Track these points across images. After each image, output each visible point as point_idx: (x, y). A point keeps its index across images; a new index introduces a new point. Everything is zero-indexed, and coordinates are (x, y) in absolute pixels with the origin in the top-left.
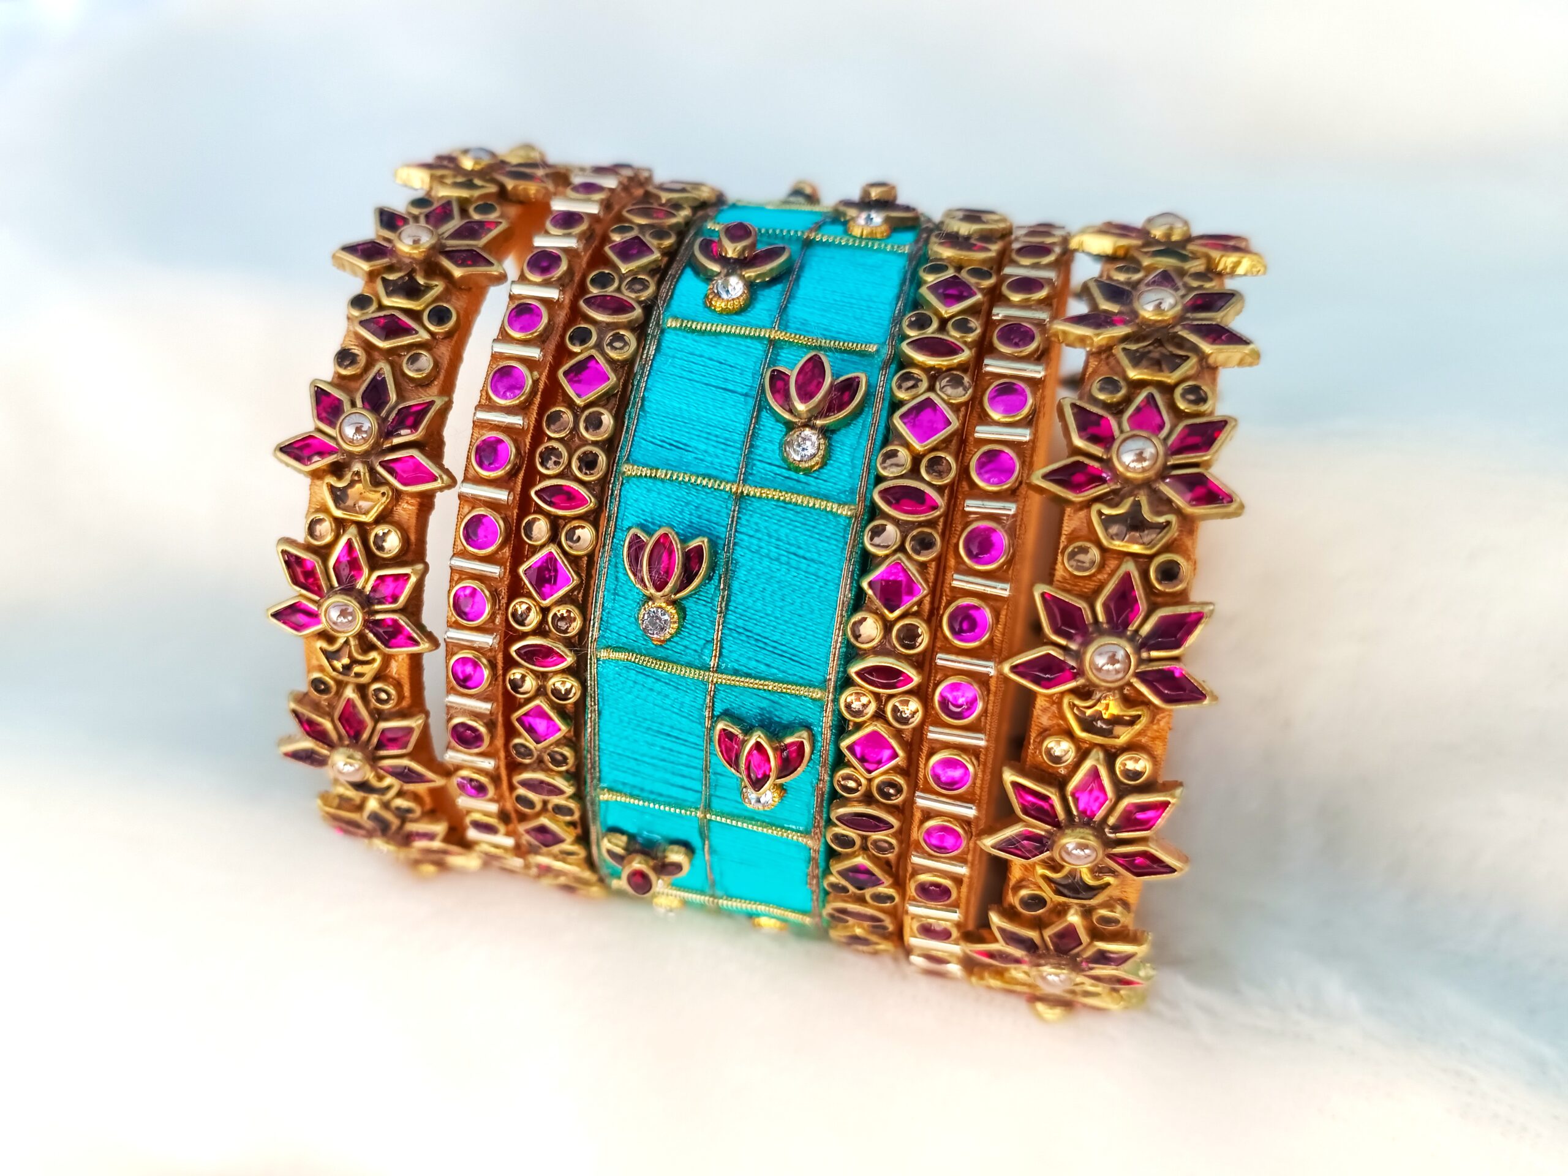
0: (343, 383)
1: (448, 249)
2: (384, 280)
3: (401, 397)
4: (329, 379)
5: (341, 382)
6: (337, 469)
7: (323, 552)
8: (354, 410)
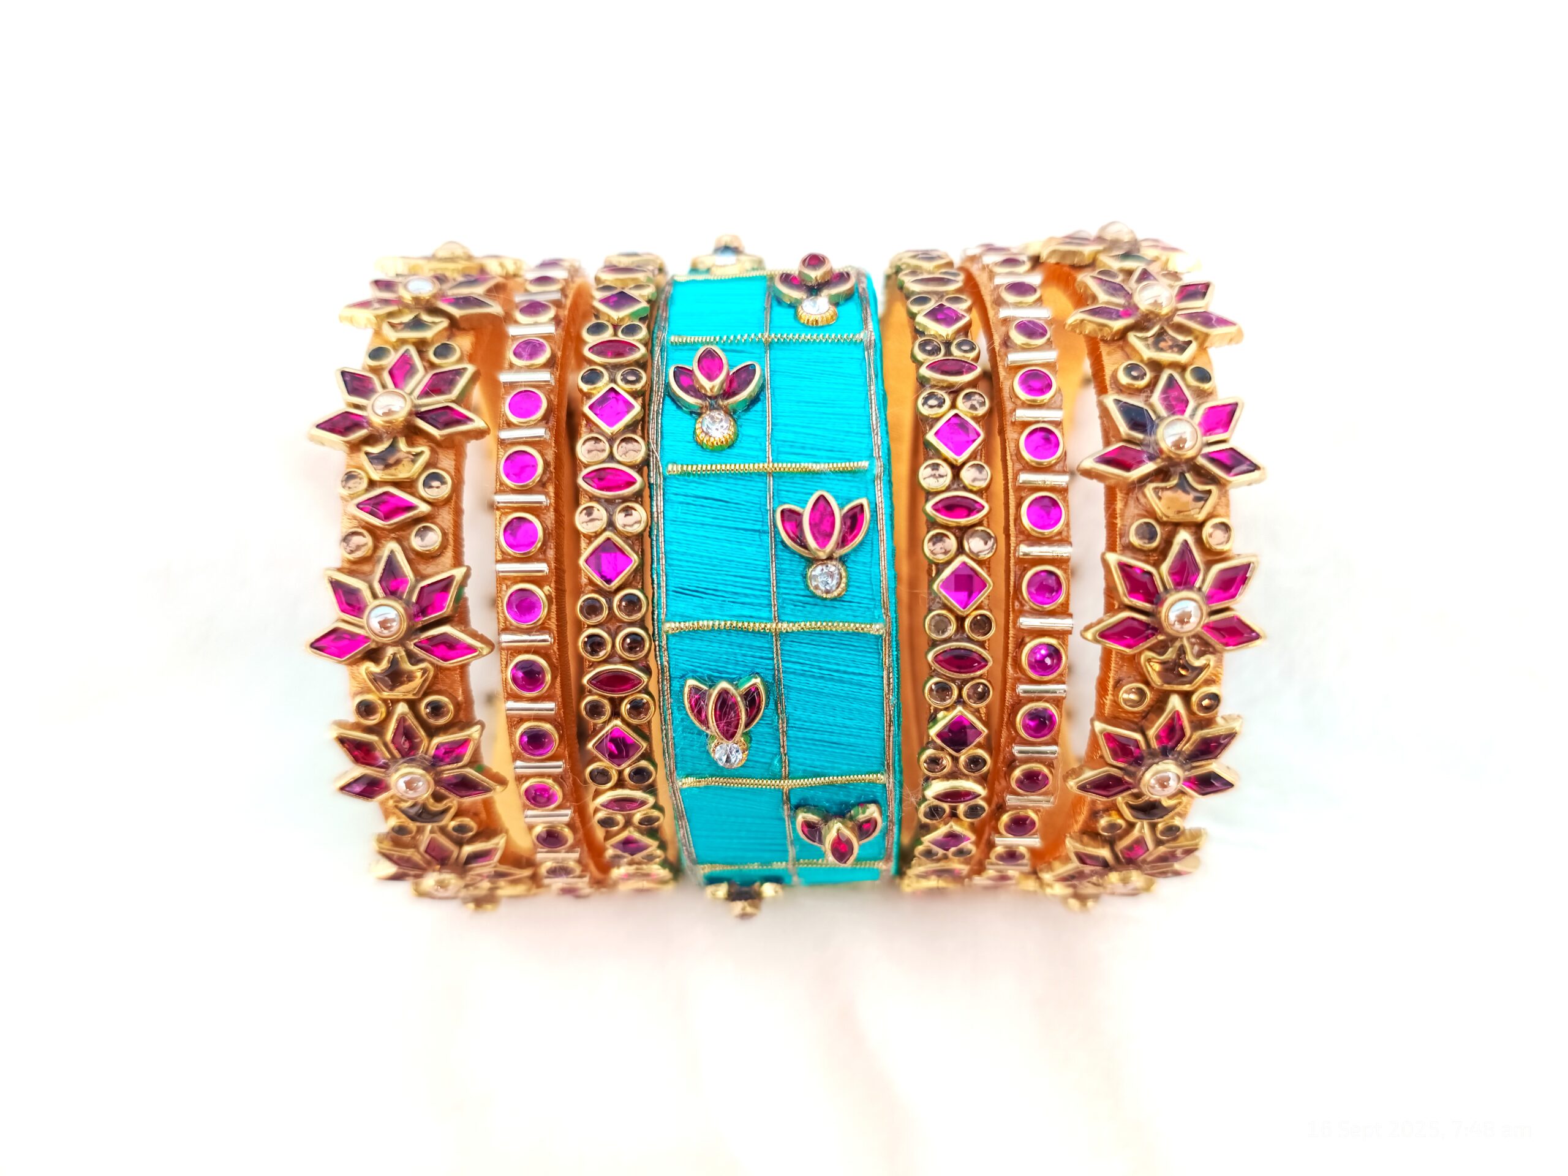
0: (354, 567)
1: (423, 409)
2: (367, 454)
3: (420, 576)
4: (339, 565)
5: (355, 567)
6: (374, 655)
7: (378, 730)
8: (377, 602)
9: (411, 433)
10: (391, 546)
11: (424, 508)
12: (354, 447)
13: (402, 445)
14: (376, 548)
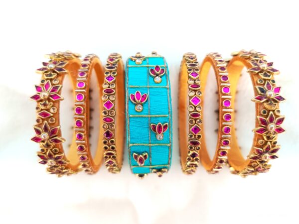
0: (39, 126)
1: (51, 95)
2: (41, 103)
3: (51, 128)
8: (43, 133)
9: (49, 100)
10: (46, 122)
11: (52, 115)
12: (38, 102)
13: (47, 102)
14: (43, 122)
